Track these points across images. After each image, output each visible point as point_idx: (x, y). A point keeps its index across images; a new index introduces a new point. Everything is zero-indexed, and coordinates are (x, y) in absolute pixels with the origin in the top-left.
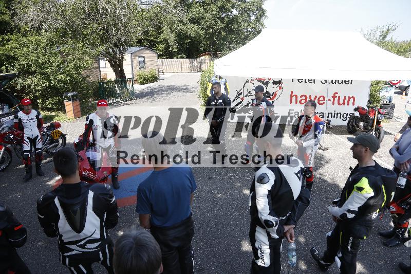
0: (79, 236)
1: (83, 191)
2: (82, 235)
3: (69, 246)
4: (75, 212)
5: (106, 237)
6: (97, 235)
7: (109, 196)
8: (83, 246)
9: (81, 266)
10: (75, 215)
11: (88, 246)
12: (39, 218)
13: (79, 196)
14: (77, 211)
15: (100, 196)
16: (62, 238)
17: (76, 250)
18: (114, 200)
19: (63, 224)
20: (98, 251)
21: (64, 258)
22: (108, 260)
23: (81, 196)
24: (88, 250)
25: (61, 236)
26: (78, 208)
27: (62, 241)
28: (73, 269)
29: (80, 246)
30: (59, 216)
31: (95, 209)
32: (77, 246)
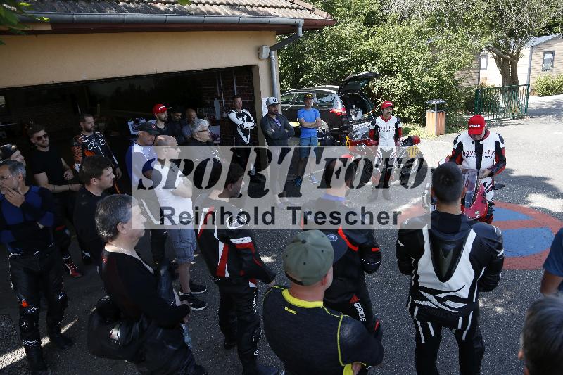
0: (442, 285)
1: (462, 227)
2: (446, 286)
3: (423, 293)
4: (446, 253)
5: (474, 301)
6: (464, 294)
7: (496, 245)
8: (441, 300)
9: (429, 323)
10: (446, 257)
11: (448, 303)
12: (398, 246)
13: (456, 232)
14: (450, 251)
15: (485, 242)
16: (419, 280)
17: (431, 301)
18: (502, 252)
19: (425, 263)
20: (459, 315)
21: (414, 305)
22: (465, 332)
23: (459, 234)
24: (446, 308)
25: (418, 277)
26: (451, 248)
27: (417, 283)
28: (419, 323)
29: (438, 299)
30: (422, 251)
31: (472, 258)
32: (435, 297)
